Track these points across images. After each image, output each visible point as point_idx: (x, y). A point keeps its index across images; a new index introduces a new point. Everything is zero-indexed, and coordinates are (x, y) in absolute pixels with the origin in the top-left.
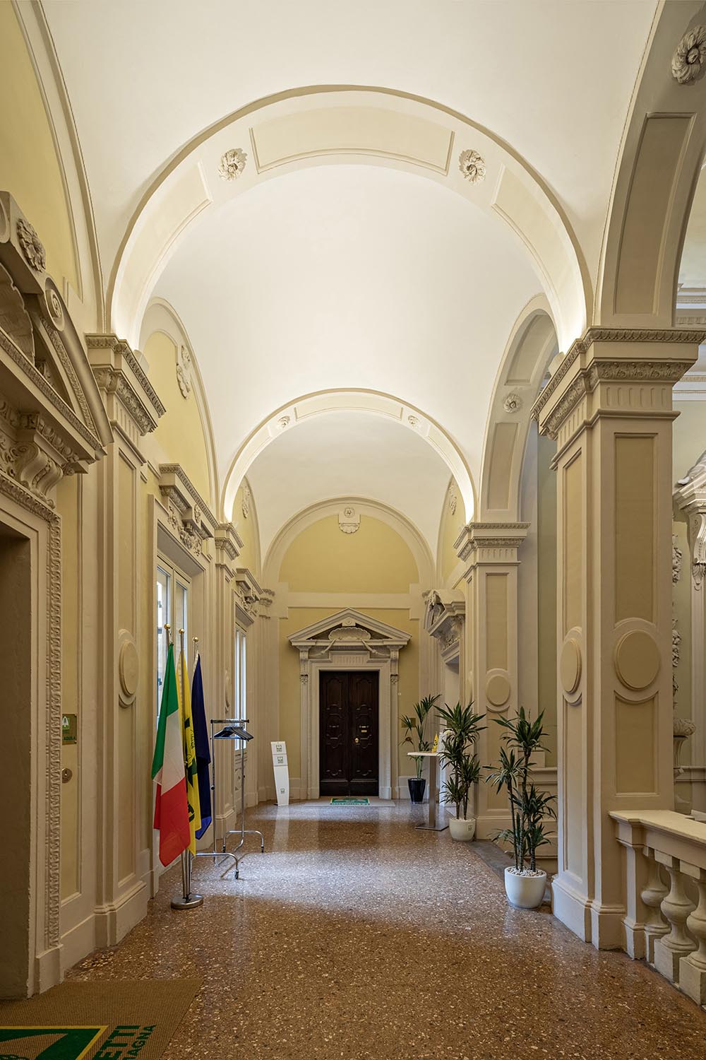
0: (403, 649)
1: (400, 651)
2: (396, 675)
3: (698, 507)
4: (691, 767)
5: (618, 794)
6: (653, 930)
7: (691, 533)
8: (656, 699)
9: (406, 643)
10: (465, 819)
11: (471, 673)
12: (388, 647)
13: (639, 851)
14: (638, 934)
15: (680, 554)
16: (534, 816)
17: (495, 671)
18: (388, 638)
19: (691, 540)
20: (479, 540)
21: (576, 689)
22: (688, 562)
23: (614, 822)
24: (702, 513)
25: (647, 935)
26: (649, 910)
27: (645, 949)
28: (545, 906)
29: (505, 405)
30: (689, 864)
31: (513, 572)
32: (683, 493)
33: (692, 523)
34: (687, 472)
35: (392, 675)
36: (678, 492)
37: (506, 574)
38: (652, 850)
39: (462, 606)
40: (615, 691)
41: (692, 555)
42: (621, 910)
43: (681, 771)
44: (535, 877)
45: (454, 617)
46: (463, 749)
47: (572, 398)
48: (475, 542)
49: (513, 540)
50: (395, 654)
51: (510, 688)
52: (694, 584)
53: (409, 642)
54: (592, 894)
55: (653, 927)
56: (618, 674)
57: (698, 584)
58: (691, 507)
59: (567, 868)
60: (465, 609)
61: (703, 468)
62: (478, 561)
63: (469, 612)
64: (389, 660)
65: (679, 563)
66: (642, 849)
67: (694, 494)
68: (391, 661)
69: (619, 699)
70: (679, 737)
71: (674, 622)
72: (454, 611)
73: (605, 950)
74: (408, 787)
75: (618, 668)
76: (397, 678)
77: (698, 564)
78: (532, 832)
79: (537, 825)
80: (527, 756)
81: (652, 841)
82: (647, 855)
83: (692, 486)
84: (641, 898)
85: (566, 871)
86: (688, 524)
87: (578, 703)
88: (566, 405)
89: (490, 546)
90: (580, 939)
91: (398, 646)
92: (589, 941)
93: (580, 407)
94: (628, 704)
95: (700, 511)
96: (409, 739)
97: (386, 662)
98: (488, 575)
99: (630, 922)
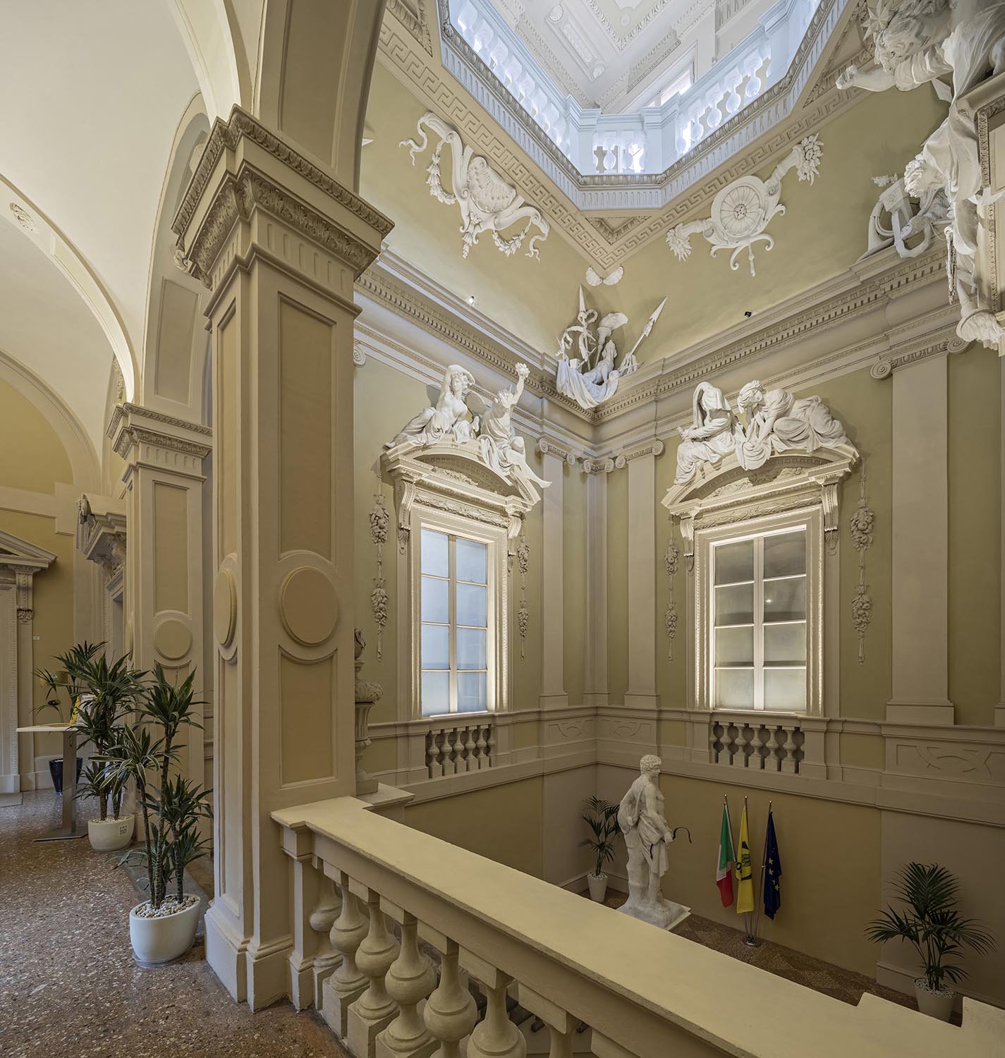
0: (40, 574)
1: (35, 576)
2: (29, 610)
3: (402, 474)
4: (396, 723)
5: (285, 785)
6: (323, 963)
7: (397, 497)
8: (334, 658)
9: (47, 566)
10: (116, 818)
11: (133, 613)
12: (9, 567)
13: (307, 863)
14: (306, 973)
15: (388, 516)
16: (182, 822)
17: (168, 614)
18: (10, 553)
19: (397, 505)
20: (141, 431)
21: (231, 641)
22: (394, 527)
23: (278, 827)
24: (405, 481)
25: (316, 972)
26: (317, 938)
27: (313, 992)
28: (195, 948)
29: (175, 258)
30: (358, 881)
31: (195, 489)
32: (390, 455)
33: (398, 488)
34: (393, 439)
35: (19, 610)
36: (385, 454)
37: (185, 489)
38: (321, 861)
39: (121, 520)
40: (279, 646)
41: (398, 519)
42: (287, 944)
43: (368, 742)
44: (179, 913)
45: (113, 535)
46: (112, 720)
47: (221, 220)
48: (135, 432)
49: (195, 446)
50: (25, 579)
51: (192, 637)
52: (399, 548)
53: (53, 564)
54: (248, 931)
55: (322, 960)
56: (285, 623)
57: (403, 548)
58: (396, 472)
59: (224, 892)
60: (126, 526)
61: (406, 436)
62: (140, 460)
63: (130, 531)
64: (14, 588)
65: (386, 524)
66: (310, 860)
67: (399, 459)
68: (19, 588)
69: (285, 656)
70: (363, 704)
71: (382, 581)
72: (113, 528)
73: (263, 1009)
74: (49, 771)
75: (284, 616)
76: (29, 614)
77: (402, 529)
78: (180, 845)
79: (190, 831)
80: (170, 734)
81: (321, 850)
82: (316, 867)
83: (396, 451)
84: (310, 924)
85: (223, 895)
86: (394, 488)
87: (233, 662)
88: (215, 230)
89: (157, 443)
90: (232, 999)
91: (31, 567)
92: (243, 1000)
93: (234, 240)
94: (300, 664)
95: (404, 478)
96: (53, 704)
97: (8, 589)
98: (156, 483)
99: (296, 960)
